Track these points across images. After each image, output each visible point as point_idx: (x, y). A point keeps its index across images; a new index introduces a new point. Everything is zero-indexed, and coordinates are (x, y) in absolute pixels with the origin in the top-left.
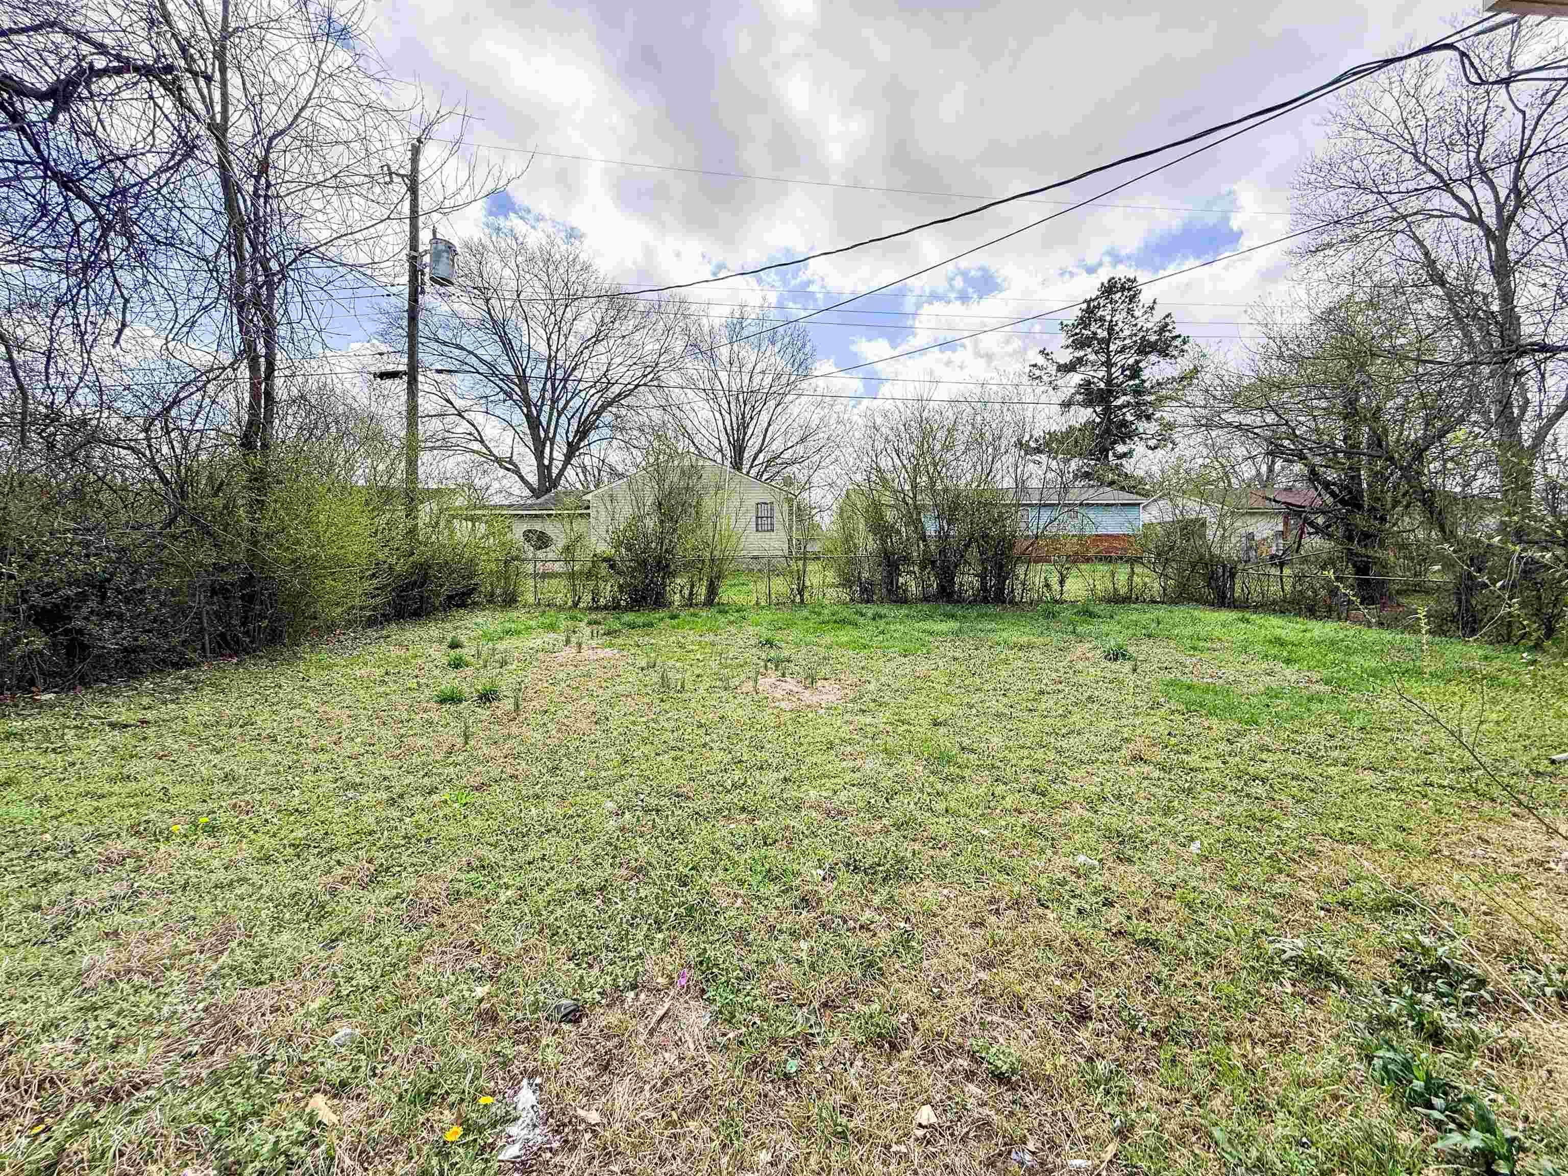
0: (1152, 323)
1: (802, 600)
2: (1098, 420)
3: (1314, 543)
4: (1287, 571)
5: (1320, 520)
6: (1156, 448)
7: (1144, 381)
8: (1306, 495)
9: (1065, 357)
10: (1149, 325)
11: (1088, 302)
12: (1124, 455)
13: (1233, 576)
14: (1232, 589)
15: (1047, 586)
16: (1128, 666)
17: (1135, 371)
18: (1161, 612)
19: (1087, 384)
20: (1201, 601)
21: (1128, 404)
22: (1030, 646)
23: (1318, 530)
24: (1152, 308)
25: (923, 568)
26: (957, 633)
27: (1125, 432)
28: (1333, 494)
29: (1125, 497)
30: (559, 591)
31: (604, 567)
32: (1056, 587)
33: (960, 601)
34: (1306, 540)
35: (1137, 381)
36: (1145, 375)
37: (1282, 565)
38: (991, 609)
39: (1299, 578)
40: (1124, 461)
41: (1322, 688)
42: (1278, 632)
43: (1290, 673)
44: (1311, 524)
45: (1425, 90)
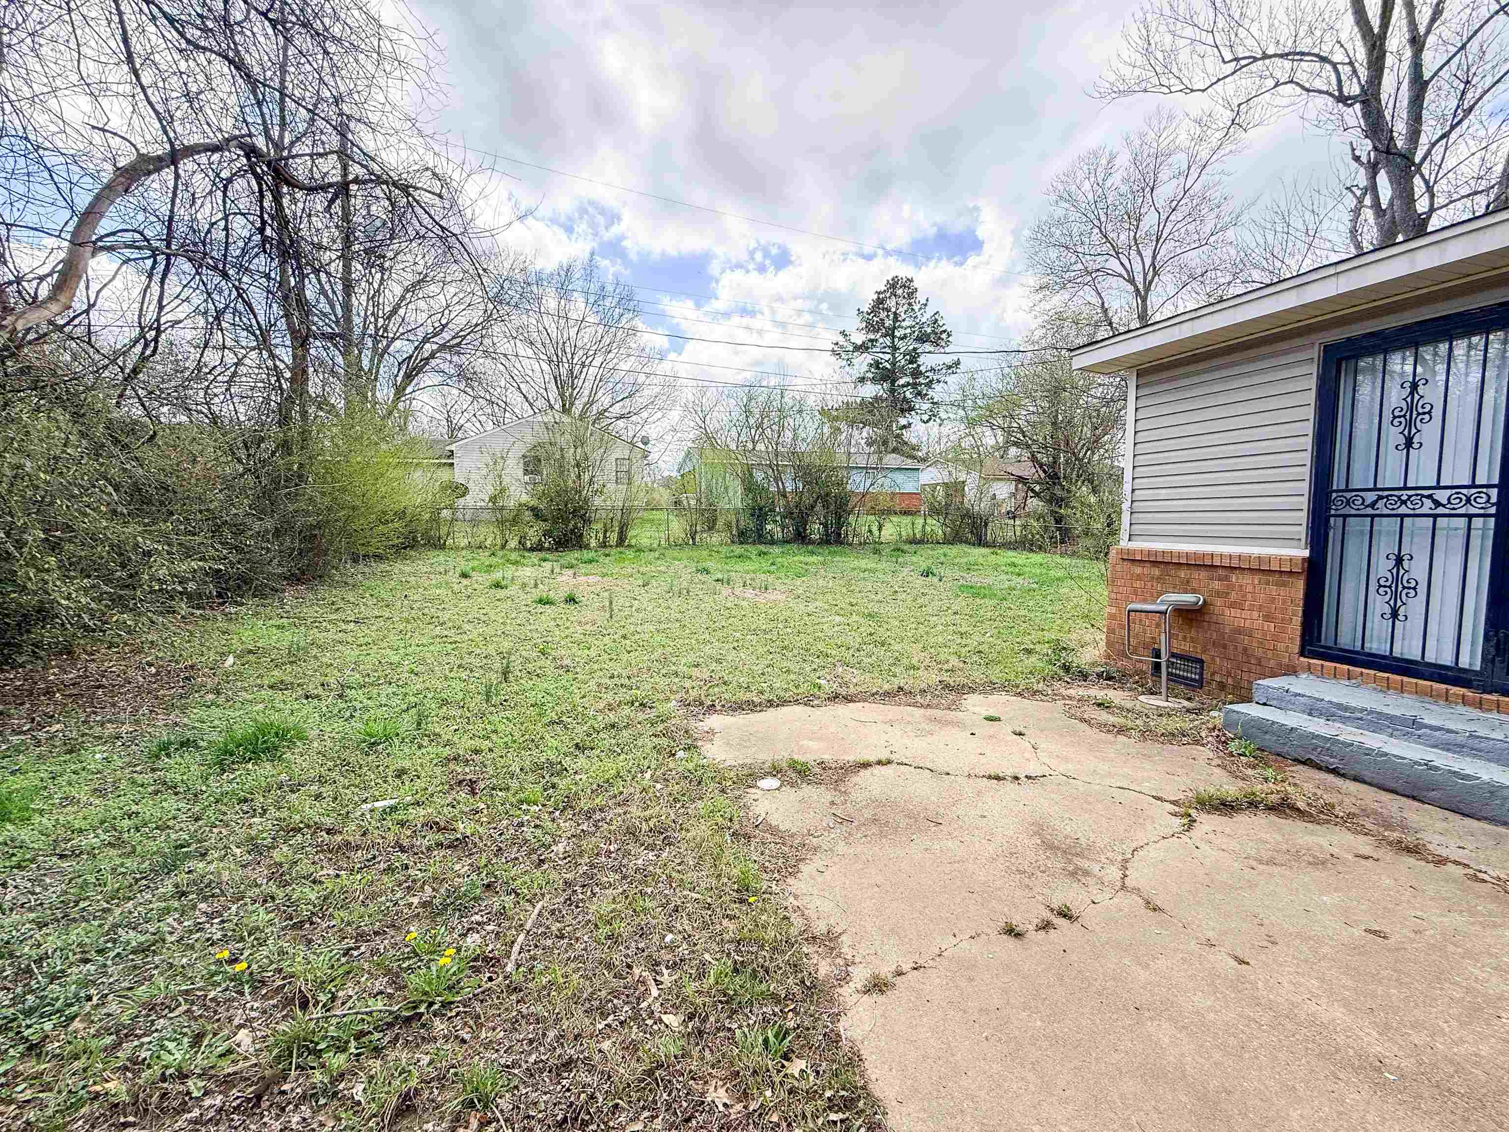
0: (926, 317)
1: (694, 544)
2: (885, 395)
3: (1034, 503)
4: (1018, 522)
5: (1037, 488)
6: (927, 422)
7: (919, 366)
8: (1027, 470)
9: (859, 338)
10: (924, 320)
11: (879, 293)
12: (904, 427)
13: (986, 525)
14: (986, 534)
15: (870, 531)
16: (935, 580)
17: (913, 356)
18: (946, 549)
19: (877, 364)
20: (967, 542)
21: (908, 384)
22: (873, 571)
23: (1037, 495)
24: (926, 305)
25: (784, 517)
26: (823, 564)
27: (907, 408)
28: (1044, 471)
29: (909, 463)
30: (489, 535)
31: (527, 516)
32: (876, 533)
33: (812, 543)
34: (1029, 501)
35: (915, 366)
36: (921, 360)
37: (1014, 518)
38: (833, 548)
39: (1024, 527)
40: (904, 431)
41: (1035, 586)
42: (1013, 559)
43: (1020, 580)
44: (1033, 491)
45: (1108, 183)
